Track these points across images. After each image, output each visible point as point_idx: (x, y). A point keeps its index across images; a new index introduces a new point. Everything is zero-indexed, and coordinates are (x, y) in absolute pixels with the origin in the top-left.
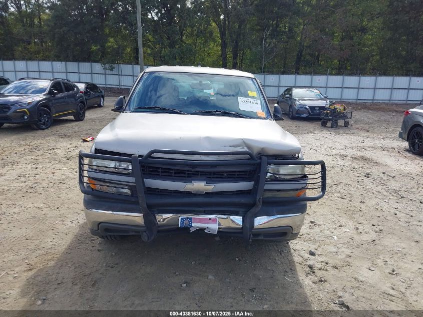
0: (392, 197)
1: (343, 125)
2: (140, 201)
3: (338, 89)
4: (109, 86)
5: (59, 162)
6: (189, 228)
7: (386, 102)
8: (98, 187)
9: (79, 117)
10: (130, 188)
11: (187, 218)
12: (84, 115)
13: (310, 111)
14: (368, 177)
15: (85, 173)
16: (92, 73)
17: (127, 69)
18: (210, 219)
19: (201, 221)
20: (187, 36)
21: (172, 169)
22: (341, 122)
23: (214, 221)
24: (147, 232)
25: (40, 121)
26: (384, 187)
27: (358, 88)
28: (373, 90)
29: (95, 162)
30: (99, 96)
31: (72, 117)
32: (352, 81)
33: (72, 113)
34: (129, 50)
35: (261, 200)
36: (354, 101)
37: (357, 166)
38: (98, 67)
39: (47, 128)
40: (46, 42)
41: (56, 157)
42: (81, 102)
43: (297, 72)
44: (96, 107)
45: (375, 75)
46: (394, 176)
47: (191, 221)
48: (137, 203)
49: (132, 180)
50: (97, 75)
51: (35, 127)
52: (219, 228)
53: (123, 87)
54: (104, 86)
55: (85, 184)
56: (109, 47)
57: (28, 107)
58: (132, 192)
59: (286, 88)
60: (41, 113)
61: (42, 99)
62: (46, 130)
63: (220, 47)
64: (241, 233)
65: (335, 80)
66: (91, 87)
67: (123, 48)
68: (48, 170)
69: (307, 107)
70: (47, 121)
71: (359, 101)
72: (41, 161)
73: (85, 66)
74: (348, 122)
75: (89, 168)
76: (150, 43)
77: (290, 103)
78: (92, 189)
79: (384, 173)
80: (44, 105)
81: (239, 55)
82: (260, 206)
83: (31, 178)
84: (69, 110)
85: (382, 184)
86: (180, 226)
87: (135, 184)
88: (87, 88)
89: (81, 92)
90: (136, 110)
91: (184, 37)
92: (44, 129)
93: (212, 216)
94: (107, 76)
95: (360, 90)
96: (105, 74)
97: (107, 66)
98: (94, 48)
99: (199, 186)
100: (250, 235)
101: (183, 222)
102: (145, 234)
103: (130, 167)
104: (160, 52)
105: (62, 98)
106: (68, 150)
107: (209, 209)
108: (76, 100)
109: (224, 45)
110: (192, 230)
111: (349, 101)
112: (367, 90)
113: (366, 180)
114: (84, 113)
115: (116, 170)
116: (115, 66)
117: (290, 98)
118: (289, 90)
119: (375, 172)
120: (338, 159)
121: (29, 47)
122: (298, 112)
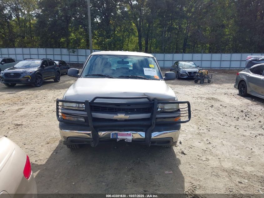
0: (220, 115)
1: (207, 82)
2: (90, 124)
3: (208, 61)
4: (71, 62)
5: (50, 102)
6: (116, 139)
7: (238, 68)
8: (67, 118)
9: (57, 80)
10: (84, 117)
11: (115, 133)
12: (59, 79)
13: (189, 75)
14: (212, 107)
15: (60, 111)
16: (61, 55)
17: (82, 52)
18: (127, 134)
19: (122, 135)
20: (118, 32)
21: (107, 108)
22: (206, 81)
23: (130, 135)
24: (94, 142)
25: (37, 82)
26: (219, 111)
27: (221, 61)
28: (229, 62)
29: (65, 104)
30: (67, 68)
31: (53, 80)
32: (217, 56)
33: (52, 78)
34: (83, 41)
35: (155, 123)
36: (218, 68)
37: (208, 102)
38: (65, 51)
39: (40, 86)
40: (34, 37)
41: (48, 100)
42: (58, 72)
43: (184, 52)
44: (65, 74)
45: (230, 53)
46: (226, 107)
47: (117, 135)
48: (88, 126)
49: (86, 113)
50: (64, 56)
51: (34, 85)
52: (132, 139)
53: (80, 63)
54: (69, 62)
55: (60, 116)
56: (72, 39)
57: (30, 75)
58: (85, 120)
59: (176, 61)
60: (37, 78)
61: (37, 70)
62: (40, 87)
63: (138, 38)
64: (145, 141)
65: (207, 56)
66: (62, 63)
67: (80, 39)
68: (46, 106)
69: (187, 72)
70: (40, 82)
71: (221, 68)
72: (41, 102)
73: (57, 51)
74: (210, 80)
75: (62, 107)
76: (96, 36)
77: (177, 70)
78: (64, 119)
79: (221, 105)
80: (38, 73)
81: (149, 42)
82: (154, 126)
83: (38, 110)
84: (51, 76)
85: (218, 110)
86: (111, 138)
87: (87, 116)
88: (60, 64)
89: (57, 66)
90: (87, 76)
91: (116, 32)
92: (38, 87)
93: (129, 132)
94: (70, 56)
95: (222, 62)
96: (69, 55)
97: (71, 50)
98: (62, 40)
99: (121, 116)
100: (149, 142)
101: (113, 136)
102: (92, 142)
103: (84, 107)
104: (102, 41)
105: (48, 69)
106: (54, 97)
107: (127, 128)
108: (55, 70)
109: (140, 37)
110: (118, 140)
111: (215, 68)
112: (226, 62)
113: (210, 108)
114: (59, 78)
115: (77, 108)
116: (75, 50)
117: (178, 67)
118: (177, 63)
119: (217, 105)
120: (199, 99)
121: (24, 40)
122: (182, 75)
